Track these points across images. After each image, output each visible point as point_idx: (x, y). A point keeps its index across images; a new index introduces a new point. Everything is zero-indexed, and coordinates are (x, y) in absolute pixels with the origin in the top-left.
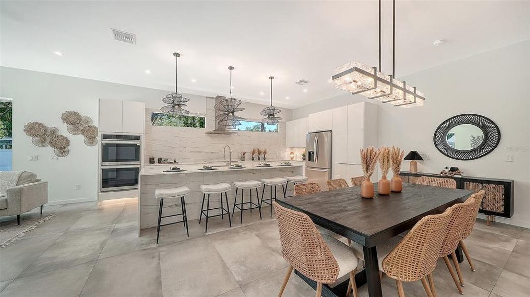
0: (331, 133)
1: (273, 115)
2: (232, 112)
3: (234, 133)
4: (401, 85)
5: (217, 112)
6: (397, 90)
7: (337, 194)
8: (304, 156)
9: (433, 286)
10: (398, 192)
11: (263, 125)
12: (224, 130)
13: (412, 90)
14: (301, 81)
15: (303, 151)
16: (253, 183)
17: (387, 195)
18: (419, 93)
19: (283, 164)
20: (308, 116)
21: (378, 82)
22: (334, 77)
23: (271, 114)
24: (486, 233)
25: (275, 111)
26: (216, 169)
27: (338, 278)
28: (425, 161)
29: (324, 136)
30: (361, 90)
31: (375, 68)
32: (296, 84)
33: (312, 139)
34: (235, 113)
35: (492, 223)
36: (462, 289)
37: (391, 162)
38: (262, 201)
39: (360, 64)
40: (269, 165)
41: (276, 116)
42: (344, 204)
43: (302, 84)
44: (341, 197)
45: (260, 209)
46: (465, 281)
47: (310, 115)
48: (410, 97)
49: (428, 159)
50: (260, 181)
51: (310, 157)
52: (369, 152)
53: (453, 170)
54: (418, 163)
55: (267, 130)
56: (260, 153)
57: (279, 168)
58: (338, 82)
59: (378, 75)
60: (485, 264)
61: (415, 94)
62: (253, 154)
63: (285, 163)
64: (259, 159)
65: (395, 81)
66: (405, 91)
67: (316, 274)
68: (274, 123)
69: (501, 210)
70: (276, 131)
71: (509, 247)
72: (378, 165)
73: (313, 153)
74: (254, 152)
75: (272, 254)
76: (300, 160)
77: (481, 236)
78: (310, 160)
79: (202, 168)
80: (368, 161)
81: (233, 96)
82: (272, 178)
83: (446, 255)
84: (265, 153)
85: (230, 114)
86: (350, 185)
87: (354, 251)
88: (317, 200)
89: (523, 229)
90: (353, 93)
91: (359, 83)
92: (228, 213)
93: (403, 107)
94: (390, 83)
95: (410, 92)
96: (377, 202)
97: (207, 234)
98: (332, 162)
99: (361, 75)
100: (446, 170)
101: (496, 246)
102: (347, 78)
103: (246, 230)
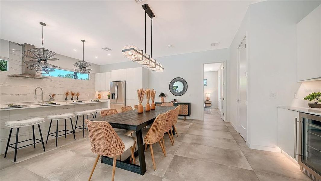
0: (126, 83)
1: (85, 67)
2: (45, 60)
3: (47, 78)
4: (154, 61)
5: (25, 57)
6: (153, 63)
7: (126, 113)
8: (109, 96)
9: (164, 145)
10: (153, 110)
11: (75, 74)
12: (35, 75)
13: (159, 64)
14: (106, 48)
15: (108, 93)
16: (67, 115)
17: (149, 111)
18: (161, 66)
19: (94, 101)
20: (111, 71)
21: (144, 58)
22: (123, 51)
23: (83, 67)
24: (183, 123)
25: (87, 65)
26: (26, 107)
27: (124, 151)
28: (166, 97)
29: (121, 84)
30: (137, 60)
31: (143, 51)
32: (103, 49)
33: (114, 86)
34: (48, 62)
35: (186, 119)
36: (174, 144)
37: (151, 96)
38: (76, 128)
39: (135, 47)
40: (82, 102)
41: (87, 68)
42: (128, 117)
43: (107, 50)
44: (128, 114)
45: (74, 133)
46: (175, 141)
47: (113, 71)
48: (158, 67)
49: (167, 96)
50: (74, 113)
51: (113, 96)
52: (141, 91)
53: (175, 100)
54: (164, 98)
55: (79, 78)
56: (73, 95)
57: (91, 103)
58: (125, 53)
59: (144, 54)
60: (181, 133)
61: (160, 66)
62: (67, 95)
63: (94, 100)
64: (72, 99)
65: (151, 59)
66: (156, 64)
67: (113, 153)
68: (85, 73)
69: (187, 114)
70: (88, 79)
71: (188, 126)
72: (145, 97)
73: (115, 94)
74: (67, 94)
75: (85, 158)
76: (106, 99)
77: (182, 124)
78: (112, 99)
79: (7, 106)
80: (141, 95)
81: (46, 47)
82: (84, 111)
83: (168, 131)
84: (78, 95)
85: (43, 62)
86: (134, 109)
87: (133, 138)
88: (114, 117)
89: (193, 120)
90: (133, 61)
91: (136, 57)
92: (42, 141)
93: (156, 71)
94: (149, 59)
95: (158, 65)
96: (144, 114)
97: (16, 163)
98: (126, 99)
99: (136, 53)
100: (173, 100)
101: (185, 127)
102: (130, 53)
103: (62, 150)
